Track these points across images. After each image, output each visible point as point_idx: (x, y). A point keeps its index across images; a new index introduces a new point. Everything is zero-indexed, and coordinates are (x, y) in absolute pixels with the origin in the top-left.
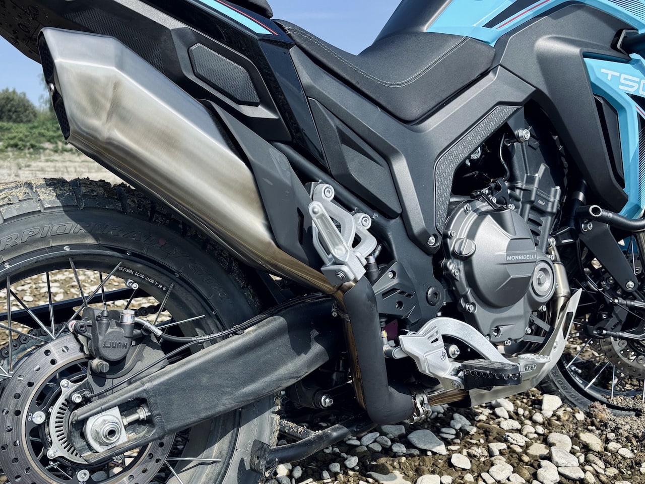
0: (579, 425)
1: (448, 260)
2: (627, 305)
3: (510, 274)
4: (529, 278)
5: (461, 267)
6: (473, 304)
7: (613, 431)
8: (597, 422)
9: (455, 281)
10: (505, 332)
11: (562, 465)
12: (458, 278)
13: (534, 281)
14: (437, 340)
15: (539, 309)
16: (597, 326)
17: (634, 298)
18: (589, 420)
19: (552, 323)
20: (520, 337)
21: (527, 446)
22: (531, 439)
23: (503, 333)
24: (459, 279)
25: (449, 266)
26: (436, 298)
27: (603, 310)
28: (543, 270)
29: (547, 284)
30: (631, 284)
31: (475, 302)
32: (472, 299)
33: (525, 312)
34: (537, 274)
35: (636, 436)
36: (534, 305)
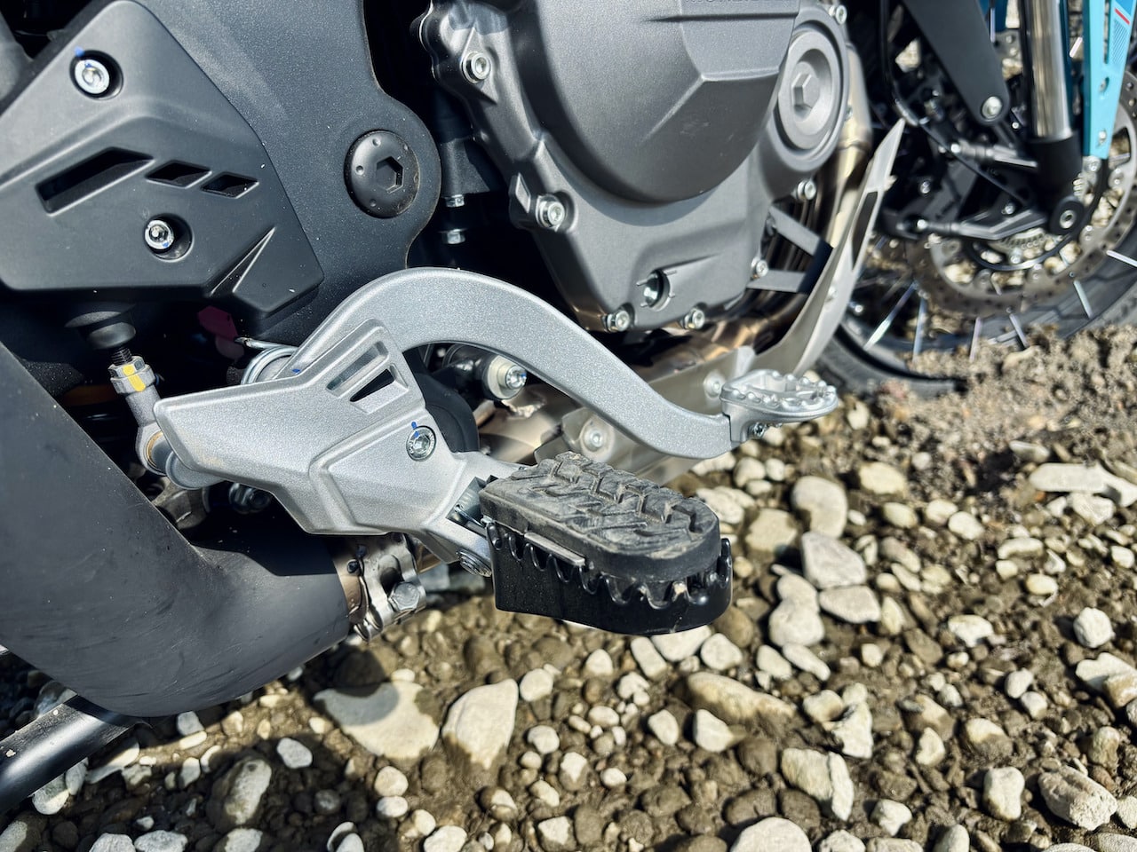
0: (855, 436)
1: (445, 10)
2: (977, 159)
3: (699, 67)
4: (771, 83)
5: (500, 39)
6: (563, 197)
7: (922, 448)
8: (891, 425)
9: (483, 103)
10: (686, 285)
11: (829, 586)
12: (489, 89)
13: (783, 96)
14: (385, 378)
15: (794, 194)
16: (908, 211)
17: (993, 140)
18: (875, 423)
19: (820, 223)
20: (732, 296)
21: (750, 518)
22: (755, 497)
23: (679, 290)
24: (494, 95)
25: (450, 35)
26: (399, 182)
27: (923, 172)
28: (813, 57)
29: (821, 111)
30: (993, 104)
31: (567, 187)
32: (554, 177)
33: (753, 207)
34: (795, 74)
35: (972, 460)
36: (779, 180)
